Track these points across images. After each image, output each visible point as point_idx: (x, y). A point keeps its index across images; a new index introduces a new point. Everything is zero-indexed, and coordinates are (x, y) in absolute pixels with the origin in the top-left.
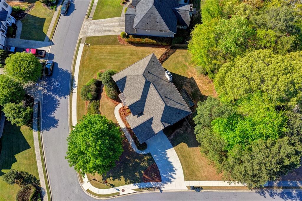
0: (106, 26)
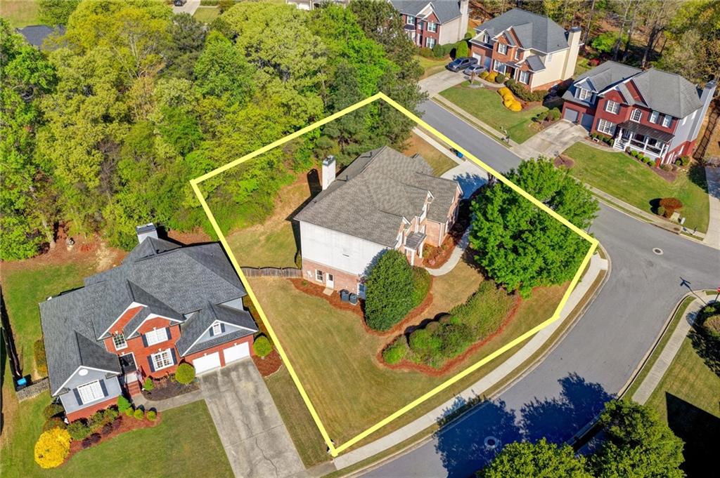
0: (248, 426)
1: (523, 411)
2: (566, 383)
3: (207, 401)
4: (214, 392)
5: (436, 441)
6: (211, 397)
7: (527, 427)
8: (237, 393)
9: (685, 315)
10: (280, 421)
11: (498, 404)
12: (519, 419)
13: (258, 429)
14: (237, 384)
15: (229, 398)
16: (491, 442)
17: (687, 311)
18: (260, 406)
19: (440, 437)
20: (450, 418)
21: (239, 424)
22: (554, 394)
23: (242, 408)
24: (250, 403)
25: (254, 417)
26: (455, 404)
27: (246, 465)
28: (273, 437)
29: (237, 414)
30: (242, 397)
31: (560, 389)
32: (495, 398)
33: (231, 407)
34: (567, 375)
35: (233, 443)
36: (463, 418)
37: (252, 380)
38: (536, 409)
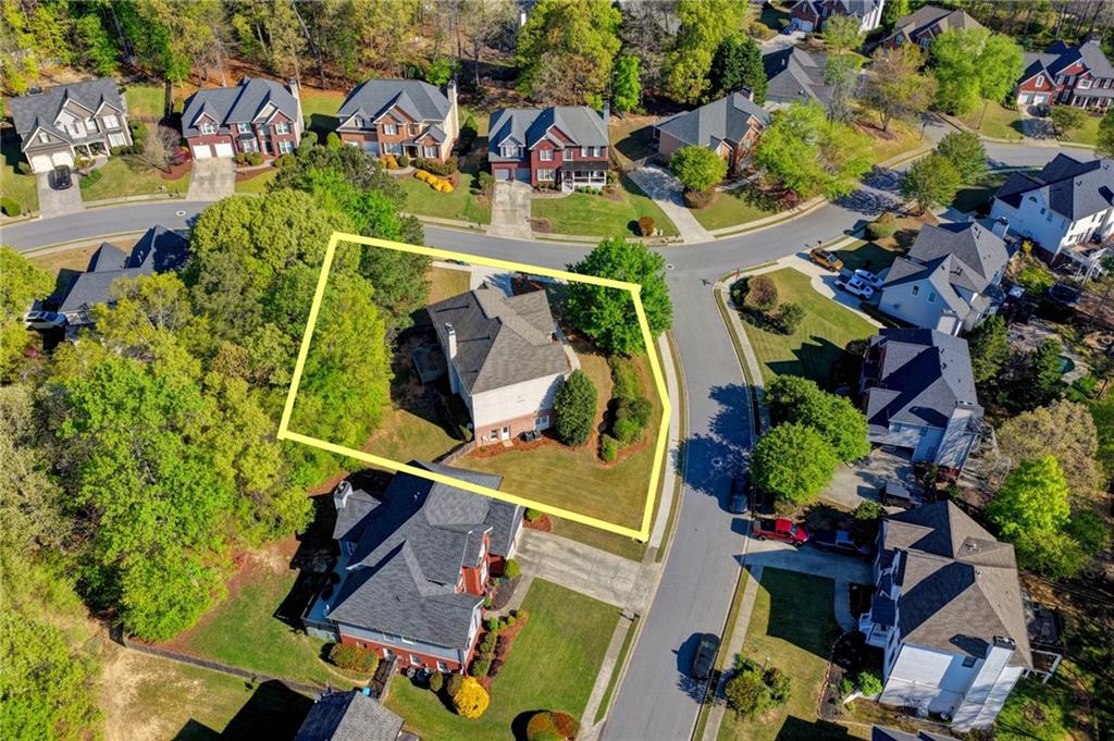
0: (580, 569)
1: (711, 430)
2: (713, 395)
3: (538, 576)
4: (535, 567)
5: (689, 486)
6: (537, 571)
7: (724, 438)
8: (548, 556)
9: (726, 306)
10: (595, 550)
11: (695, 437)
12: (716, 438)
13: (588, 566)
14: (541, 551)
15: (548, 563)
16: (717, 462)
17: (725, 302)
18: (571, 551)
19: (687, 481)
20: (680, 466)
21: (573, 572)
22: (716, 408)
23: (563, 561)
24: (565, 555)
25: (578, 561)
26: (673, 456)
27: (607, 592)
28: (601, 562)
29: (565, 568)
30: (555, 555)
31: (715, 402)
32: (689, 435)
33: (557, 567)
34: (710, 391)
35: (585, 587)
36: (686, 460)
37: (546, 540)
38: (716, 424)
